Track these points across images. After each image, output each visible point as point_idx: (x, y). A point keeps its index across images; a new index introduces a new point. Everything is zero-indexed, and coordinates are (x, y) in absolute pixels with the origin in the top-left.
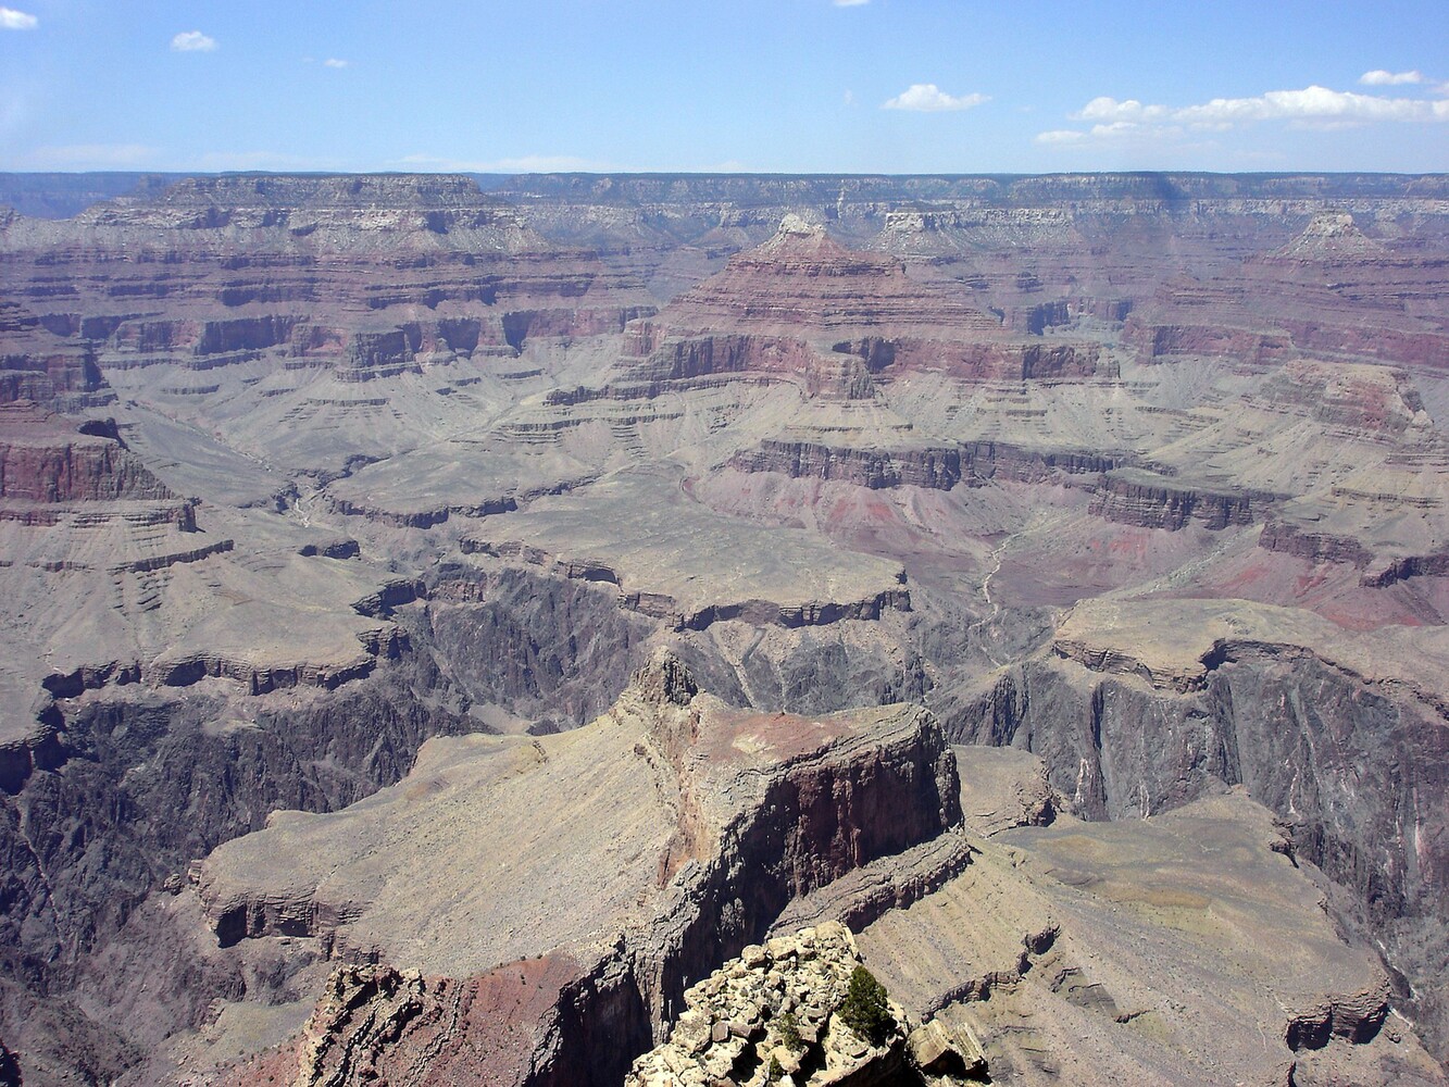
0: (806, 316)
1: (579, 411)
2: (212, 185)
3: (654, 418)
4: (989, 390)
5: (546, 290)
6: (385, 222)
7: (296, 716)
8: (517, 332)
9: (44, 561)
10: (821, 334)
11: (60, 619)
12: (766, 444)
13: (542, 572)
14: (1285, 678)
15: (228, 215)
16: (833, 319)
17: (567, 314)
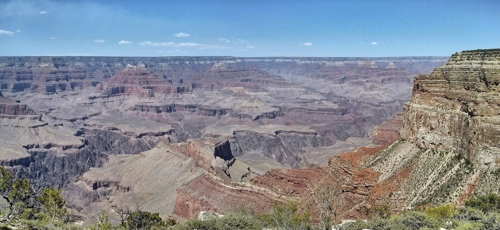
0: (136, 83)
1: (94, 100)
2: (11, 59)
3: (109, 102)
4: (171, 95)
5: (77, 78)
6: (46, 65)
7: (72, 154)
8: (73, 86)
9: (14, 125)
10: (139, 86)
11: (20, 136)
12: (136, 105)
13: (102, 129)
14: (246, 136)
15: (14, 64)
16: (141, 83)
17: (82, 83)
